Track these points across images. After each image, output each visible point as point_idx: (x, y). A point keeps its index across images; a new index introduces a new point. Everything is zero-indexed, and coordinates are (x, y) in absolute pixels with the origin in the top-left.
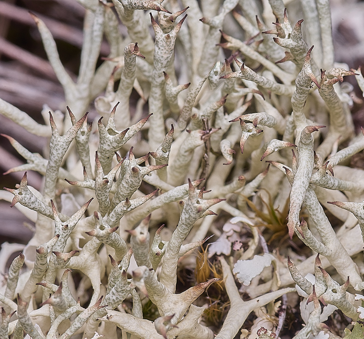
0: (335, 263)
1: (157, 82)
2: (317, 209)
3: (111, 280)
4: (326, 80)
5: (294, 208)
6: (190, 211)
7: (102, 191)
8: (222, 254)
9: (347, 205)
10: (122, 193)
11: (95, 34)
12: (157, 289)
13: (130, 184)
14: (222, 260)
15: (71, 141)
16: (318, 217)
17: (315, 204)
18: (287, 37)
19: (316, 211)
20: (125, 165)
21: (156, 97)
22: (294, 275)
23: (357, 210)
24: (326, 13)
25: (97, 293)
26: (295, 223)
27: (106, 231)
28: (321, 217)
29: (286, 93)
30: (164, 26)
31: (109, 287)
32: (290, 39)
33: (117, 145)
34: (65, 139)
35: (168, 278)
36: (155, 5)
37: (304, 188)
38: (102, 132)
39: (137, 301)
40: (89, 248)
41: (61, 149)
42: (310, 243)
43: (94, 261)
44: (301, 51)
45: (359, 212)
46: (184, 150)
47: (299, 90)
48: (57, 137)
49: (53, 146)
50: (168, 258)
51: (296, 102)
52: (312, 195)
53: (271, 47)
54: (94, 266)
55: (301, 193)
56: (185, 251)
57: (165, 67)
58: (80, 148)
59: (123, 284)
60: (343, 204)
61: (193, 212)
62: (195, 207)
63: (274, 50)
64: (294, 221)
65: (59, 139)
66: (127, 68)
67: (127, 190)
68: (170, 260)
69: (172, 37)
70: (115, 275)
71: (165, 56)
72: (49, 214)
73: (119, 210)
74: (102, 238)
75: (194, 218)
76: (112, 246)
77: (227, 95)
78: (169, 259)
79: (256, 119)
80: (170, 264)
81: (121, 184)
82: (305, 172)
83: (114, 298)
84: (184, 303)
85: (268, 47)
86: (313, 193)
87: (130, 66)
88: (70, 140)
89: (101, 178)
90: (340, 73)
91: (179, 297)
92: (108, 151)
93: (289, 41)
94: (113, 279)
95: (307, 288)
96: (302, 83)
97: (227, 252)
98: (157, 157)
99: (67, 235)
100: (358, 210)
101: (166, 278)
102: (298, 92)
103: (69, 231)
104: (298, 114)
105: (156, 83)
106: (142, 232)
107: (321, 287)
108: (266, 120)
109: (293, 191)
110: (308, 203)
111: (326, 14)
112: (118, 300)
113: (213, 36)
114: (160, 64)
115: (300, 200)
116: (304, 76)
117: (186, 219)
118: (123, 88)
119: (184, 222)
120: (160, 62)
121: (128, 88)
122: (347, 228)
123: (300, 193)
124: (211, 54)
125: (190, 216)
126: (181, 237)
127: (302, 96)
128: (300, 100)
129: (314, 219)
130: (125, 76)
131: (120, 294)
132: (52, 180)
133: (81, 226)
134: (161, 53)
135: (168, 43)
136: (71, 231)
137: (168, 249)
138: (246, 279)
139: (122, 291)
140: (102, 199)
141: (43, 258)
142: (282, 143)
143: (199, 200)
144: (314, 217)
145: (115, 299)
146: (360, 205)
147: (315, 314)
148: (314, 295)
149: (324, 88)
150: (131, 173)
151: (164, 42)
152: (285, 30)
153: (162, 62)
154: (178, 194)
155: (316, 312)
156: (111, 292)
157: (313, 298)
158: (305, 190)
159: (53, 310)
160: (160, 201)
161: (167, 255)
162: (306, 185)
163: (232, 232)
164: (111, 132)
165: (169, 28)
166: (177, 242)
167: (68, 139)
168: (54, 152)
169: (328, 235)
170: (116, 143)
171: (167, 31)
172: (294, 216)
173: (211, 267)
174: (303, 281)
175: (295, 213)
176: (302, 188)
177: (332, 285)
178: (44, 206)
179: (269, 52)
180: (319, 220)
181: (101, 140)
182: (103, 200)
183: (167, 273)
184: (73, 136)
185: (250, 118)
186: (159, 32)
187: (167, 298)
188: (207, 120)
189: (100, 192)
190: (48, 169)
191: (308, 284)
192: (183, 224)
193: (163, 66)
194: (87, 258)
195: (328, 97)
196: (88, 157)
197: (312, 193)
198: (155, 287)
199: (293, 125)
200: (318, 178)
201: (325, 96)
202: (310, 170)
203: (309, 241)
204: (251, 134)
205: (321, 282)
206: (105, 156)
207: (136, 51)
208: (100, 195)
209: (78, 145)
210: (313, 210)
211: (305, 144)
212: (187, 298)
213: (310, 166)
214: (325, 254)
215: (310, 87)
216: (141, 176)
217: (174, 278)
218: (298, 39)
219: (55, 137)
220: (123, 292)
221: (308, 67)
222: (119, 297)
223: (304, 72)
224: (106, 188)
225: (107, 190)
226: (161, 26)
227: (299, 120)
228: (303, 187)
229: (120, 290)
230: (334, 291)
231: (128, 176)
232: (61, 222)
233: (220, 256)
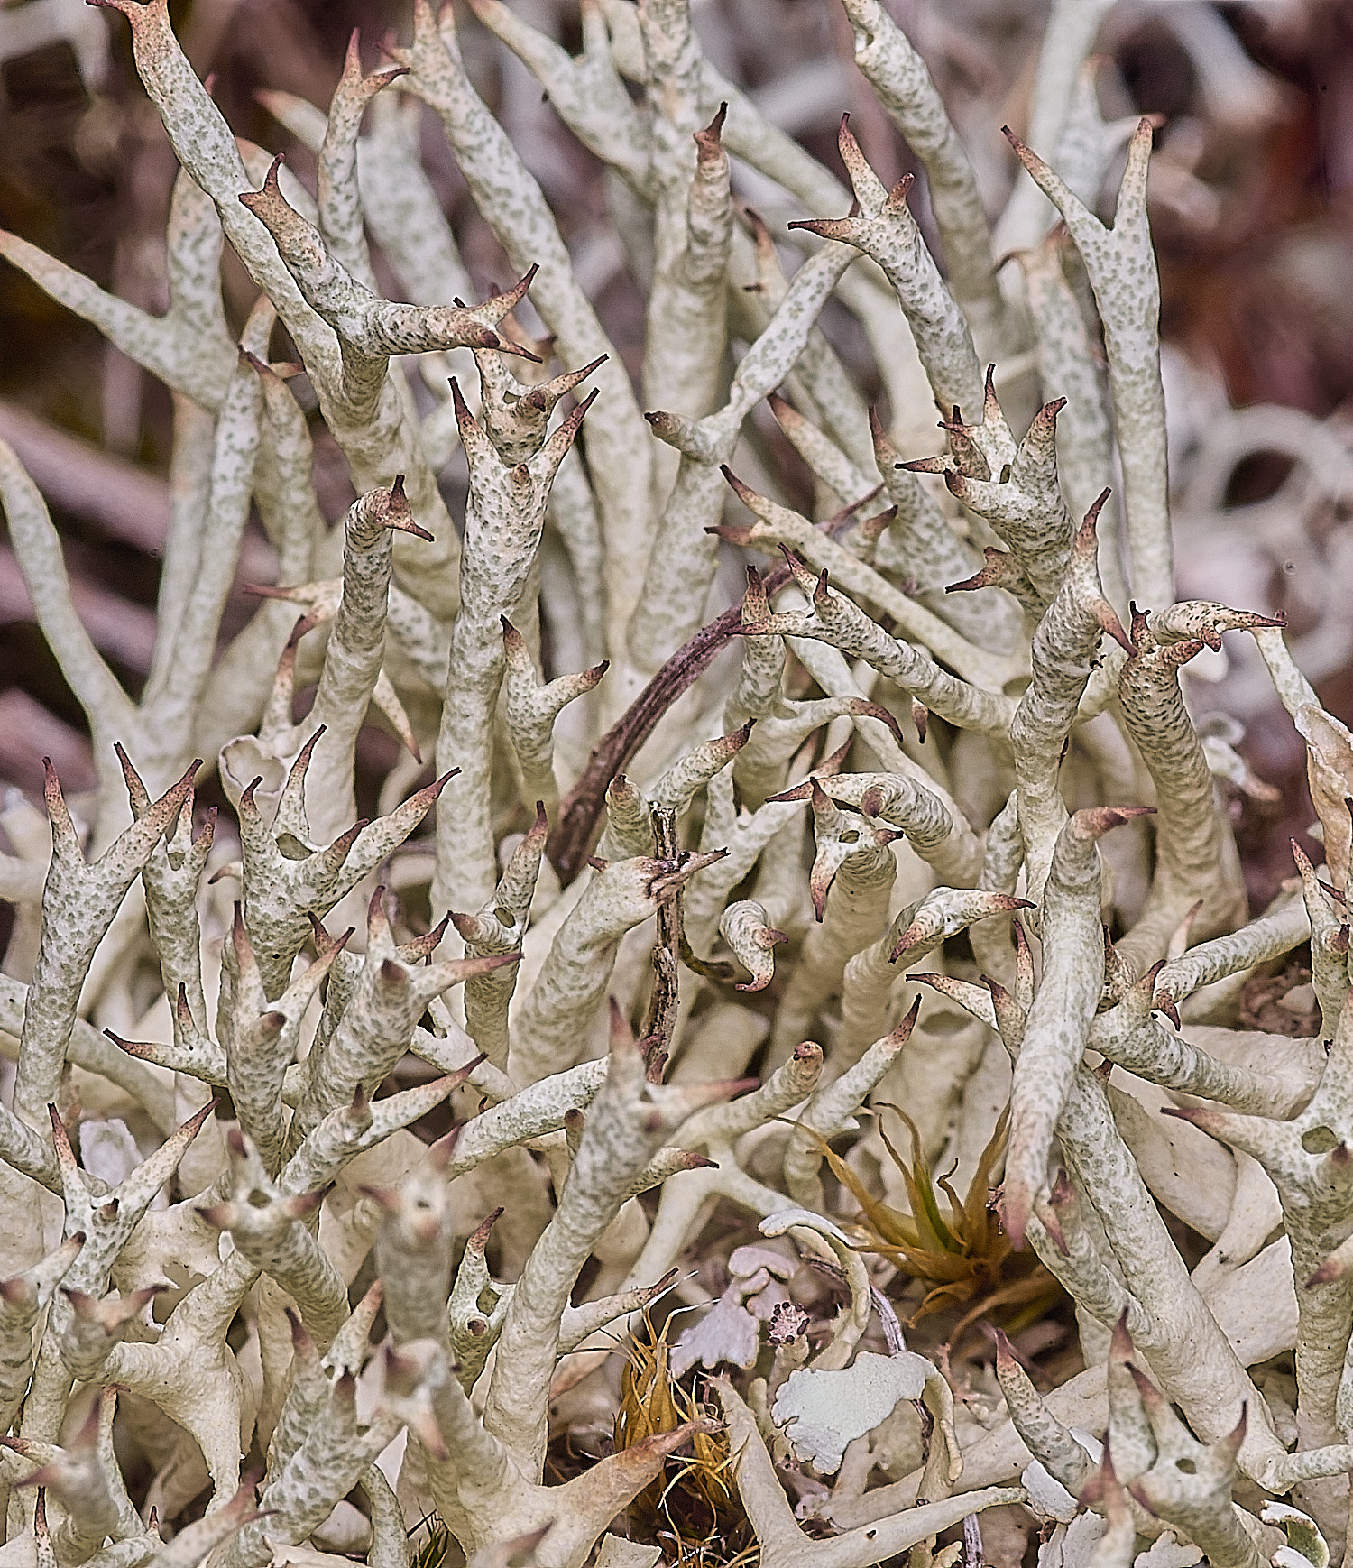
0: (1181, 1380)
1: (470, 667)
2: (1113, 1161)
3: (292, 1423)
4: (1151, 651)
5: (1028, 1131)
6: (611, 1135)
7: (255, 1067)
8: (723, 1366)
9: (1238, 1123)
10: (333, 1081)
11: (220, 490)
12: (474, 1452)
13: (367, 1037)
14: (723, 1386)
15: (129, 883)
16: (1118, 1193)
17: (1104, 1138)
18: (996, 477)
19: (1107, 1168)
20: (349, 971)
21: (465, 731)
22: (1022, 1412)
23: (1276, 1150)
24: (1148, 407)
25: (226, 1490)
26: (1033, 1189)
27: (275, 1210)
28: (1127, 1194)
29: (987, 723)
30: (507, 437)
31: (282, 1455)
32: (1009, 485)
33: (317, 897)
34: (105, 871)
35: (515, 1430)
36: (475, 325)
37: (1066, 1059)
38: (254, 844)
39: (391, 1519)
40: (197, 1314)
41: (89, 915)
42: (1088, 1283)
43: (214, 1369)
44: (1052, 536)
45: (1284, 1159)
46: (577, 942)
47: (1047, 682)
48: (73, 862)
49: (57, 904)
50: (519, 1341)
51: (1031, 735)
52: (1095, 1101)
53: (924, 545)
54: (215, 1389)
55: (1055, 1075)
56: (581, 1333)
57: (506, 604)
58: (162, 921)
59: (338, 1431)
60: (1222, 1119)
61: (623, 1139)
62: (631, 1116)
63: (937, 560)
64: (1028, 1179)
65: (81, 873)
66: (357, 603)
67: (356, 1064)
68: (526, 1351)
69: (538, 477)
70: (307, 1399)
71: (508, 557)
72: (39, 1163)
73: (325, 1143)
74: (259, 1244)
75: (627, 1164)
76: (295, 1285)
77: (752, 721)
78: (521, 1349)
79: (874, 792)
80: (524, 1369)
81: (332, 1044)
82: (1071, 997)
83: (302, 1491)
84: (578, 1520)
85: (911, 544)
86: (1095, 1093)
87: (368, 593)
88: (126, 875)
89: (255, 1008)
90: (1210, 618)
91: (560, 1497)
92: (277, 924)
93: (1006, 493)
94: (295, 1417)
95: (1072, 1470)
96: (1058, 644)
97: (744, 1354)
98: (477, 936)
99: (113, 1245)
100: (1281, 1146)
101: (506, 1429)
102: (1040, 690)
103: (120, 1229)
104: (1034, 790)
105: (467, 674)
106: (426, 1198)
107: (1131, 1448)
108: (912, 801)
109: (1025, 1066)
110: (1078, 1135)
111: (1145, 413)
112: (317, 1501)
113: (695, 498)
114: (484, 590)
115: (1050, 1102)
116: (1069, 612)
117: (594, 1169)
118: (331, 694)
119: (586, 1182)
120: (485, 584)
121: (353, 694)
122: (1223, 1261)
123: (1050, 1076)
124: (683, 572)
125: (612, 1155)
126: (574, 1250)
127: (1056, 706)
128: (1048, 725)
129: (1098, 1200)
130: (344, 641)
131: (327, 1473)
132: (49, 1050)
133: (162, 1235)
134: (493, 542)
135: (522, 502)
136: (127, 1232)
137: (519, 1303)
138: (824, 1446)
139: (336, 1458)
140: (254, 1100)
141: (16, 1332)
142: (975, 899)
143: (650, 1088)
144: (1099, 1193)
145: (303, 1496)
146: (1289, 1128)
147: (1110, 1550)
148: (1108, 1475)
149: (1142, 683)
150: (376, 989)
151: (505, 498)
152: (990, 450)
153: (495, 581)
154: (555, 1103)
155: (1115, 1541)
156: (288, 1471)
157: (1101, 1486)
158: (1071, 1067)
159: (50, 1552)
160: (482, 1137)
161: (513, 1332)
162: (1074, 1048)
163: (764, 1274)
164: (289, 844)
165: (524, 445)
166: (554, 1275)
167: (118, 870)
168: (62, 927)
169: (1155, 1268)
170: (313, 891)
171: (515, 455)
172: (1026, 1159)
173: (683, 1405)
174: (1058, 1440)
175: (1033, 1150)
176: (1060, 1056)
177: (1179, 1442)
178: (20, 1131)
179: (913, 568)
180: (1120, 1207)
181: (251, 880)
182: (260, 1104)
183: (509, 1407)
184: (139, 861)
185: (848, 792)
186: (487, 455)
187: (513, 1498)
188: (673, 818)
189: (246, 1070)
190: (33, 1003)
191: (1076, 1452)
192: (583, 1193)
193: (499, 599)
194: (187, 1351)
195: (1157, 724)
196: (195, 964)
197: (1093, 1095)
198: (466, 1444)
199: (1015, 843)
200: (1118, 1031)
201: (1147, 722)
202: (1090, 991)
203: (1082, 1273)
204: (853, 848)
205: (1134, 1430)
206: (266, 949)
207: (397, 510)
208: (247, 1084)
209: (154, 908)
210: (1099, 1164)
211: (1070, 889)
212: (593, 1498)
213: (1090, 976)
214: (1146, 1337)
215: (1093, 664)
216: (415, 1003)
217: (536, 1429)
218: (1043, 484)
219: (66, 865)
220: (339, 1466)
221: (1087, 576)
222: (319, 1487)
223: (1068, 597)
224: (272, 1051)
225: (276, 1063)
226: (493, 433)
227: (1039, 816)
228: (1064, 1053)
229: (325, 1454)
230: (1185, 1465)
231: (363, 1002)
232: (86, 1195)
233: (715, 1372)
